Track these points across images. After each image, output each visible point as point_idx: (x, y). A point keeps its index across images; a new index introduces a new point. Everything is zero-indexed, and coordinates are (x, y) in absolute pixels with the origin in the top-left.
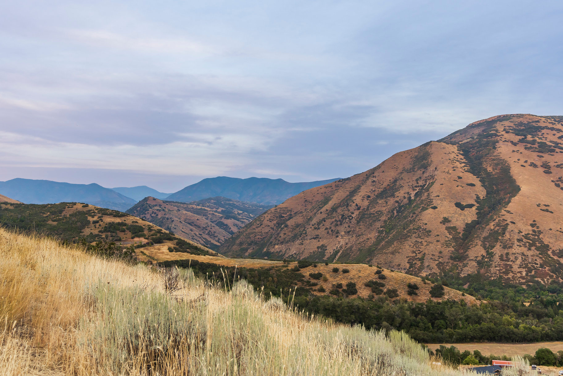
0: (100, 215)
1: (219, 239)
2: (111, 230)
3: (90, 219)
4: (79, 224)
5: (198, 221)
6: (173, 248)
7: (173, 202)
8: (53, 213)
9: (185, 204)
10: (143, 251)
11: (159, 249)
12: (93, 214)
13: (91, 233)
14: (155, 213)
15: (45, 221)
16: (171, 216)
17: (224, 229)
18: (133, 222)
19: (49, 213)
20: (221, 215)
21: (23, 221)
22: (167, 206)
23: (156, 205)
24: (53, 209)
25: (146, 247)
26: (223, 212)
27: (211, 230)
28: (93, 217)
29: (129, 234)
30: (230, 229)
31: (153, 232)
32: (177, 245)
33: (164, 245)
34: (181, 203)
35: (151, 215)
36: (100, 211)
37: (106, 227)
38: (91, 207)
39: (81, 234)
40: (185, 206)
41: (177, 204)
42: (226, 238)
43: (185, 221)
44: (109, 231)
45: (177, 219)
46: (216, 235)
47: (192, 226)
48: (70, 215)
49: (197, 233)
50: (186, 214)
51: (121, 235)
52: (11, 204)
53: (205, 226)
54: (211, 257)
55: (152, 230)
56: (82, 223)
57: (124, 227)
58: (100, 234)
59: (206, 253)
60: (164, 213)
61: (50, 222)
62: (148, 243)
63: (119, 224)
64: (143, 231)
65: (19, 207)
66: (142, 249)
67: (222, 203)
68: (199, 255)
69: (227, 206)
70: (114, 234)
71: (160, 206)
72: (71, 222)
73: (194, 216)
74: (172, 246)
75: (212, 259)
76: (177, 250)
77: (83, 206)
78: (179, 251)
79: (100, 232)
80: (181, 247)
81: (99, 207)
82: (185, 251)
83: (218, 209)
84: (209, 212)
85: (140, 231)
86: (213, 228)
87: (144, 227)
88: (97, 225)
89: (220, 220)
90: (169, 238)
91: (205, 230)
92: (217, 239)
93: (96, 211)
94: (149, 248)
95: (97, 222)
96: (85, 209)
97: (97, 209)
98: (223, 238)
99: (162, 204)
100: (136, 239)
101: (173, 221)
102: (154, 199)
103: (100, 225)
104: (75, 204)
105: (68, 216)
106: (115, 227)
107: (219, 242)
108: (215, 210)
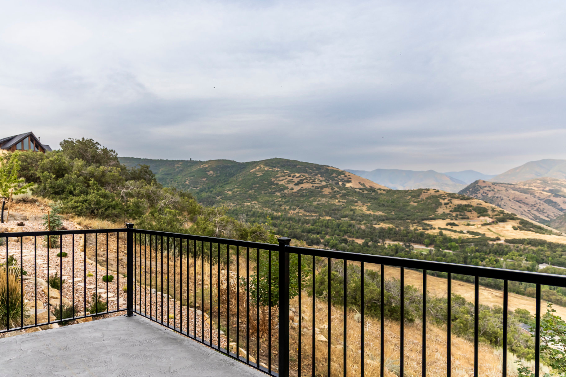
0: (449, 198)
1: (548, 215)
2: (460, 210)
3: (441, 201)
4: (434, 205)
5: (526, 199)
6: (516, 227)
7: (501, 183)
8: (413, 197)
9: (512, 184)
10: (489, 228)
11: (504, 227)
12: (444, 197)
13: (444, 212)
14: (486, 193)
15: (408, 202)
16: (500, 195)
17: (553, 206)
18: (478, 204)
19: (410, 197)
20: (549, 194)
21: (393, 202)
22: (495, 187)
23: (486, 186)
24: (413, 194)
25: (492, 225)
26: (550, 191)
27: (539, 207)
28: (444, 199)
29: (475, 214)
30: (559, 206)
31: (496, 213)
32: (521, 224)
33: (508, 224)
34: (508, 184)
35: (482, 194)
36: (449, 195)
37: (455, 208)
38: (441, 192)
39: (436, 213)
40: (512, 186)
41: (504, 185)
42: (555, 214)
43: (514, 199)
44: (458, 211)
45: (506, 198)
46: (545, 211)
47: (520, 203)
48: (426, 198)
49: (526, 210)
50: (514, 193)
51: (468, 214)
52: (384, 190)
53: (533, 204)
54: (558, 237)
55: (495, 211)
56: (436, 204)
57: (470, 208)
58: (451, 213)
59: (551, 233)
60: (494, 193)
61: (412, 203)
62: (493, 222)
63: (466, 206)
64: (487, 212)
65: (390, 192)
66: (488, 227)
67: (549, 182)
68: (544, 234)
69: (555, 186)
70: (462, 214)
71: (489, 187)
72: (427, 203)
73: (522, 195)
74: (516, 225)
75: (559, 239)
76: (521, 229)
77: (435, 192)
78: (524, 230)
79: (451, 211)
80: (524, 226)
81: (447, 192)
82: (530, 230)
83: (545, 188)
84: (537, 192)
85: (484, 212)
86: (541, 205)
87: (487, 208)
88: (448, 206)
89: (548, 198)
90: (512, 217)
91: (533, 207)
92: (546, 215)
93: (446, 195)
94: (495, 226)
95: (448, 204)
96: (437, 194)
97: (446, 194)
98: (552, 215)
99: (491, 185)
100: (482, 218)
101: (502, 199)
102: (484, 182)
103: (450, 206)
104: (428, 190)
105: (425, 199)
106: (462, 208)
107: (548, 218)
108: (542, 189)
